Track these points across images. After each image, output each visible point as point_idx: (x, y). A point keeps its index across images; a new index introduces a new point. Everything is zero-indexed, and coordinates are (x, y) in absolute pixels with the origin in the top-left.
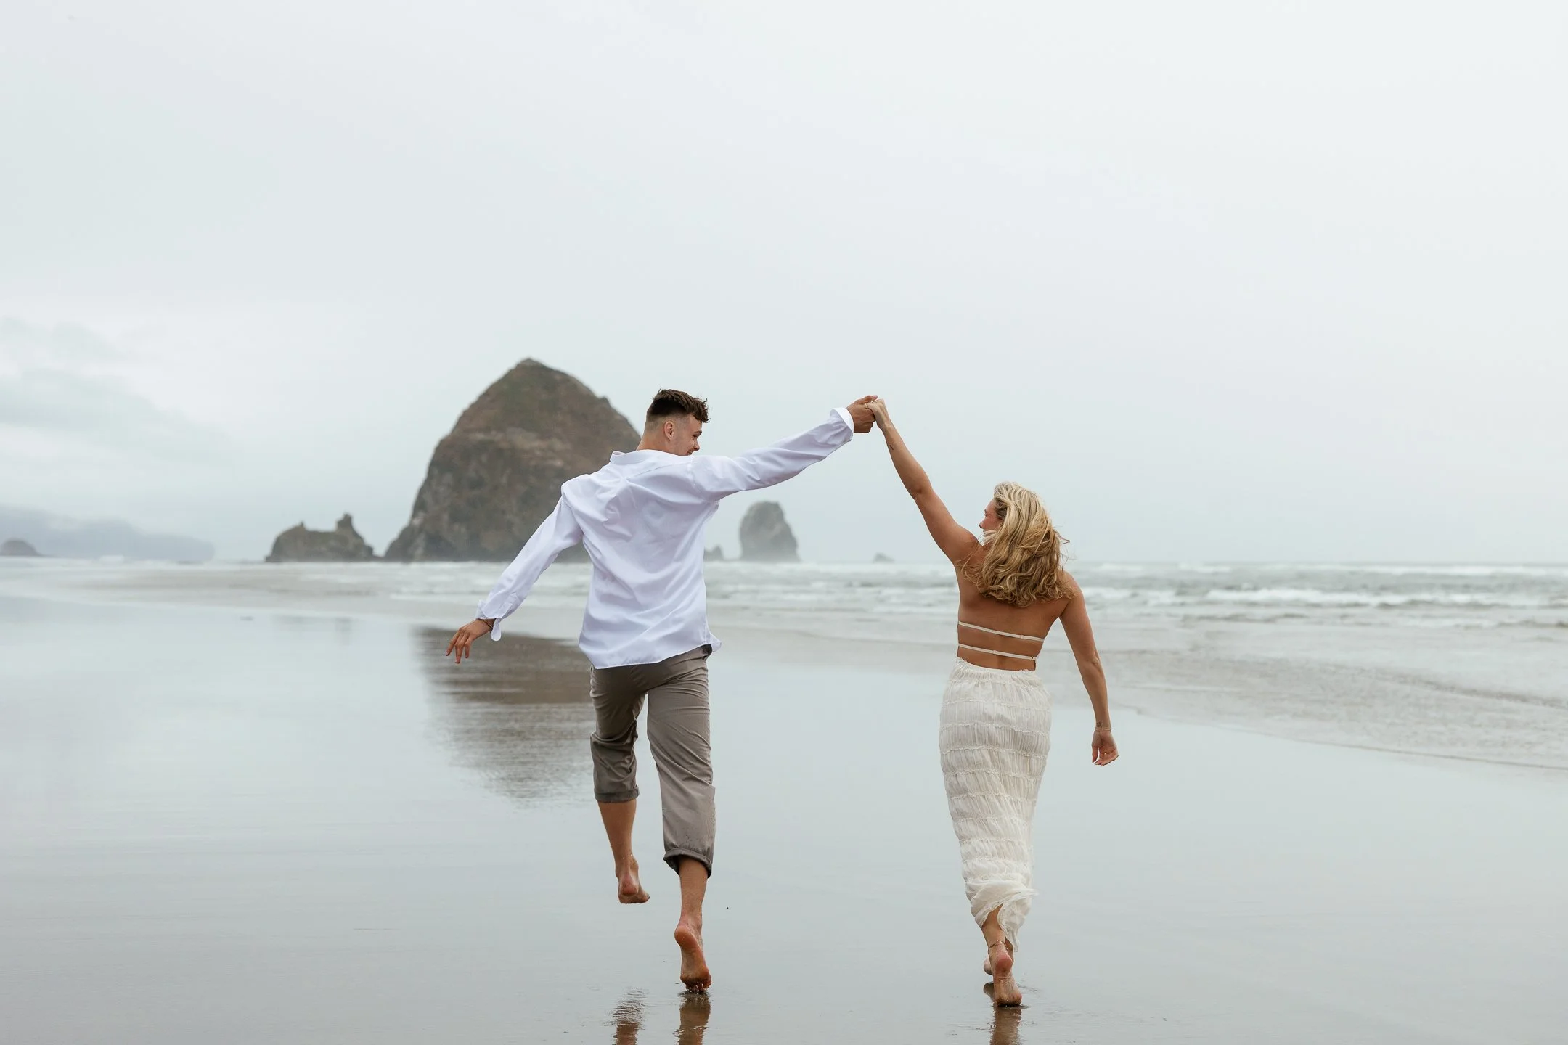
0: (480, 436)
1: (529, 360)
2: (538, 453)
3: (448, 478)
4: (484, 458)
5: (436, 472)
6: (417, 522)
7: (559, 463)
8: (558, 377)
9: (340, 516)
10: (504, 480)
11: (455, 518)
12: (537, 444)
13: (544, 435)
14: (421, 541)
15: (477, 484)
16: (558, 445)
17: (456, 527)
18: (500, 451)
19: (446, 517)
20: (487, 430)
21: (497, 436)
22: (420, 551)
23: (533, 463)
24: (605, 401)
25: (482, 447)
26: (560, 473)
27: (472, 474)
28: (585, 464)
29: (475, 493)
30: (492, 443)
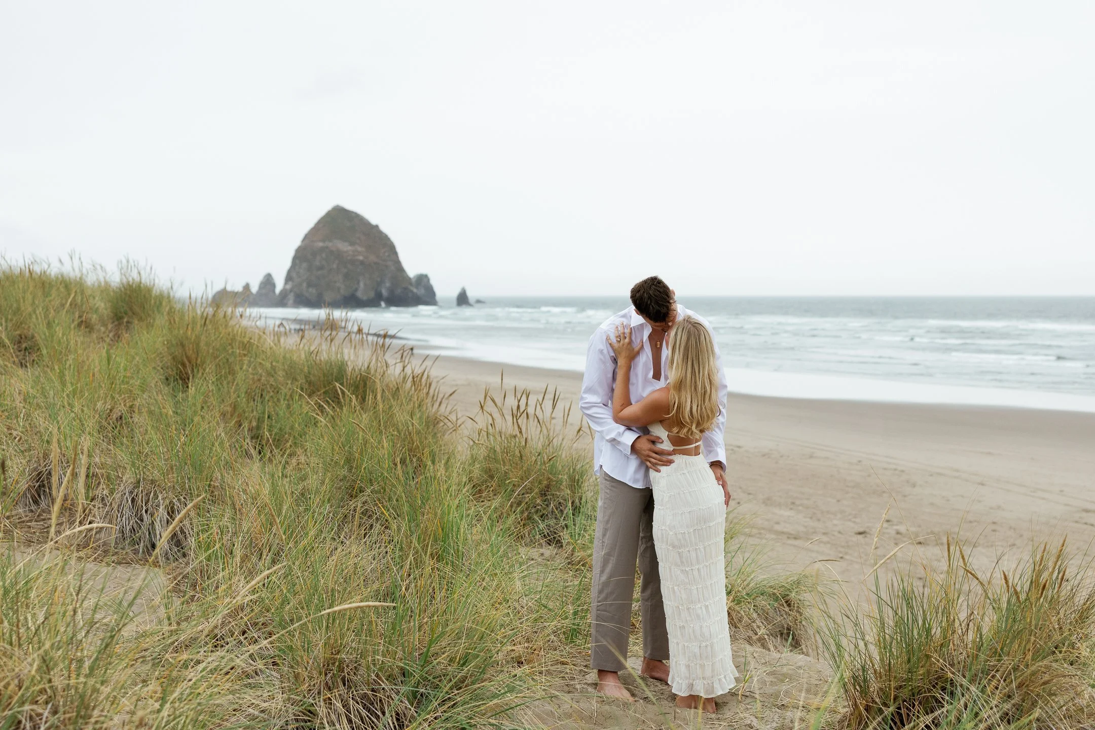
0: (321, 244)
1: (338, 206)
2: (351, 253)
3: (305, 265)
4: (324, 255)
5: (297, 261)
6: (288, 287)
7: (361, 258)
8: (353, 215)
9: (244, 284)
10: (335, 266)
11: (310, 285)
12: (350, 248)
13: (352, 244)
14: (291, 298)
15: (321, 268)
16: (360, 249)
17: (310, 290)
18: (332, 252)
19: (305, 285)
20: (324, 241)
21: (330, 244)
22: (291, 302)
23: (349, 258)
24: (377, 226)
25: (322, 249)
26: (362, 263)
27: (317, 263)
28: (372, 258)
29: (320, 272)
30: (327, 247)
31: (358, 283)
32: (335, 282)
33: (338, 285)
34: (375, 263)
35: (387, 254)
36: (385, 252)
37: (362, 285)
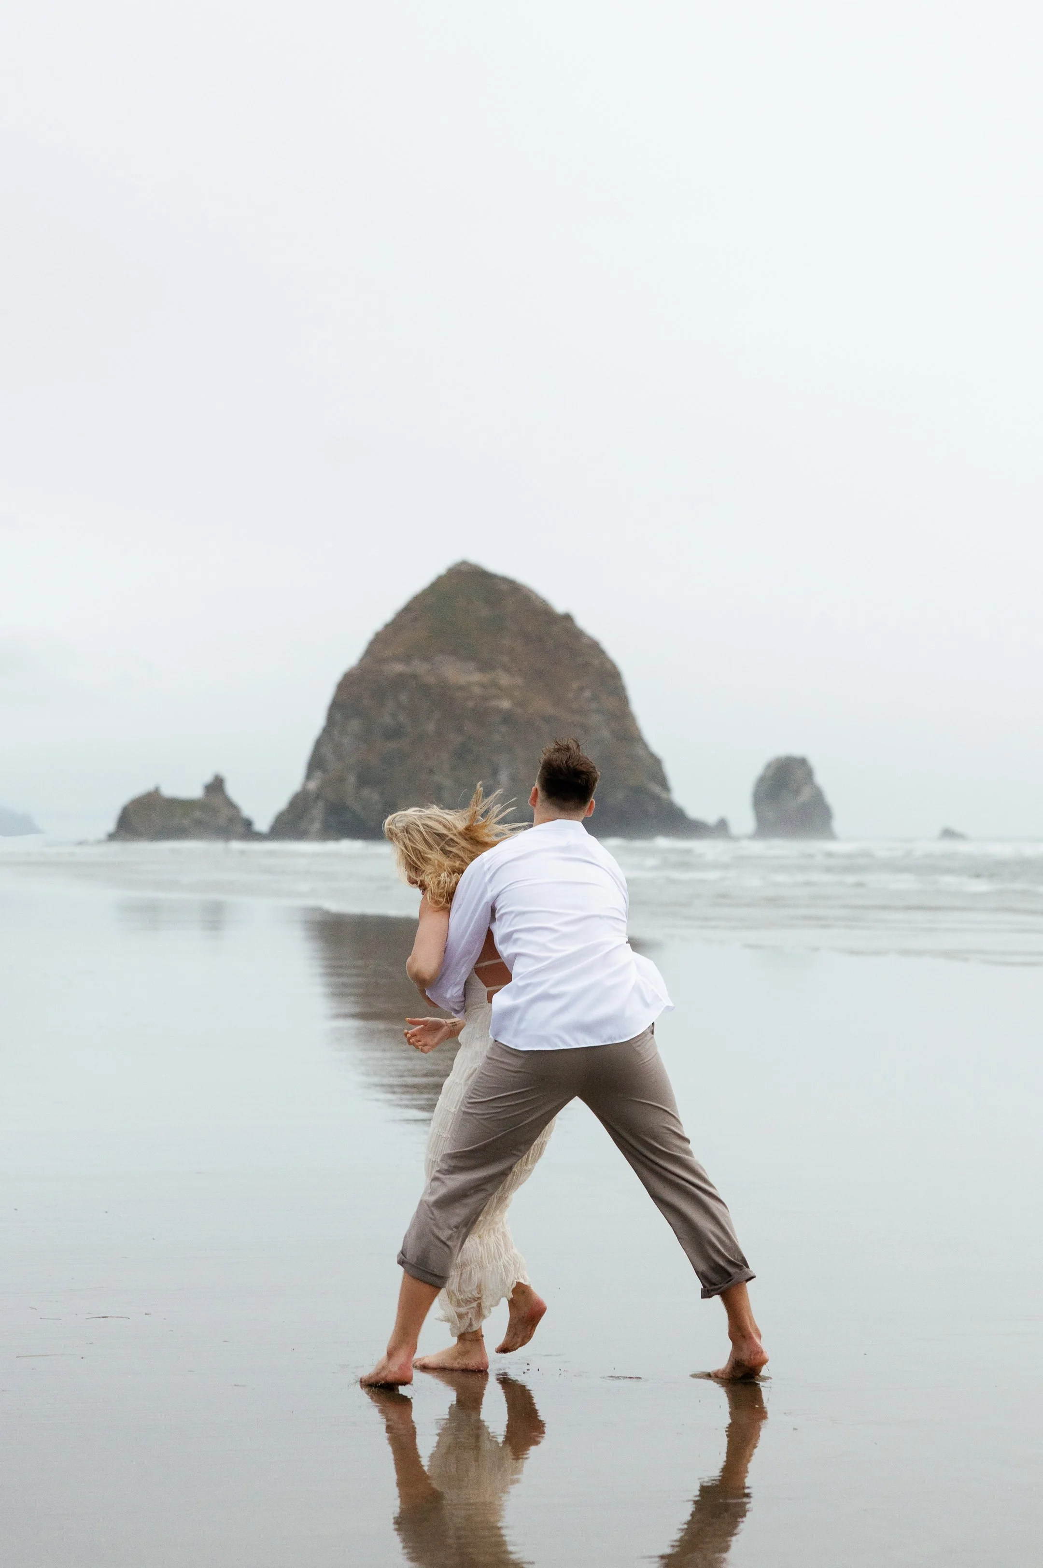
0: (399, 668)
1: (464, 563)
2: (477, 690)
3: (355, 725)
4: (404, 698)
5: (338, 717)
6: (313, 785)
7: (506, 704)
8: (504, 587)
9: (208, 778)
10: (431, 727)
11: (363, 781)
12: (477, 677)
13: (486, 666)
14: (318, 812)
15: (395, 733)
16: (504, 679)
17: (366, 792)
18: (425, 689)
19: (352, 779)
20: (407, 658)
21: (420, 667)
22: (317, 826)
23: (471, 704)
24: (568, 618)
25: (400, 682)
26: (507, 718)
27: (387, 720)
28: (541, 705)
29: (392, 745)
30: (414, 676)
31: (495, 773)
32: (431, 771)
33: (437, 778)
34: (547, 719)
35: (587, 694)
36: (582, 689)
37: (504, 777)
